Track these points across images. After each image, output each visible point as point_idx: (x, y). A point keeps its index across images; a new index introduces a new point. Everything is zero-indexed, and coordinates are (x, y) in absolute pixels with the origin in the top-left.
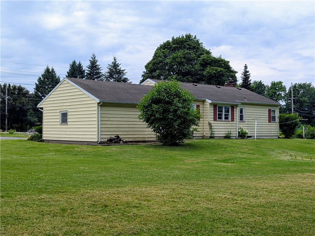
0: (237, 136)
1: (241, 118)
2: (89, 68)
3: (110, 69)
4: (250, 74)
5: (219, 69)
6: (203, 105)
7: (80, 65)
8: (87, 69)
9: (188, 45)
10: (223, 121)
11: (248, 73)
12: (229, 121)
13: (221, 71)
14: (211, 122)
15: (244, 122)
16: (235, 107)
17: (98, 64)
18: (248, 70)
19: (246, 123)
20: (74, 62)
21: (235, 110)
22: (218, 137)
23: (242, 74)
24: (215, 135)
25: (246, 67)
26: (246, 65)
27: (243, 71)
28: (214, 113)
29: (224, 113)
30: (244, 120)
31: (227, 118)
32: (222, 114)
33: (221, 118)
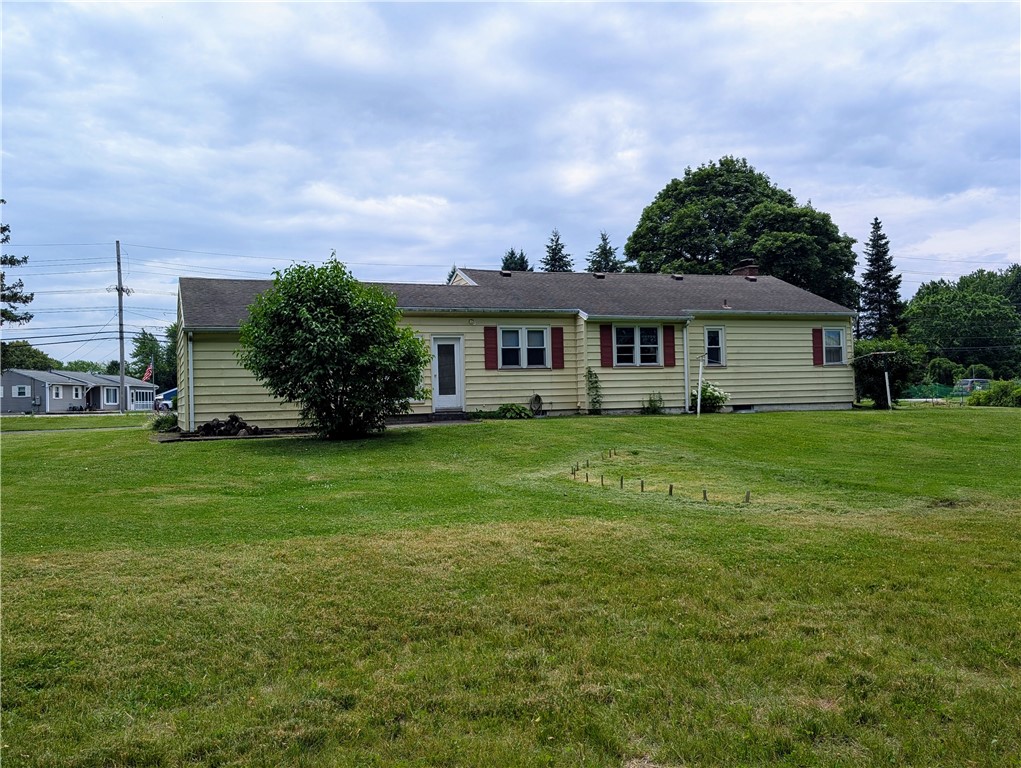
0: (687, 408)
1: (714, 356)
2: (547, 265)
3: (593, 262)
4: (887, 243)
5: (792, 236)
6: (576, 326)
7: (522, 257)
8: (543, 265)
9: (722, 184)
10: (636, 367)
11: (883, 242)
12: (659, 367)
13: (797, 241)
14: (595, 371)
15: (725, 367)
16: (676, 327)
17: (564, 252)
18: (881, 232)
19: (729, 370)
20: (512, 253)
21: (677, 335)
22: (619, 412)
23: (867, 244)
24: (604, 406)
25: (877, 225)
26: (876, 219)
27: (870, 236)
28: (602, 346)
29: (637, 346)
30: (723, 363)
31: (649, 357)
32: (633, 348)
33: (630, 359)
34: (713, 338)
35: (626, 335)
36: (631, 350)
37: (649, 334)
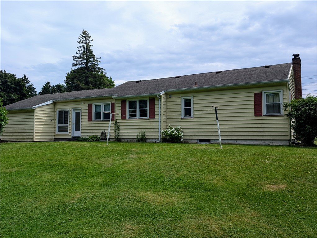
0: (160, 139)
1: (188, 112)
10: (137, 119)
12: (148, 119)
14: (119, 121)
15: (192, 118)
16: (156, 99)
19: (195, 120)
21: (156, 103)
22: (129, 140)
28: (122, 110)
29: (138, 109)
30: (192, 116)
31: (143, 114)
32: (136, 110)
33: (135, 116)
34: (188, 103)
35: (132, 104)
36: (135, 111)
37: (143, 103)
